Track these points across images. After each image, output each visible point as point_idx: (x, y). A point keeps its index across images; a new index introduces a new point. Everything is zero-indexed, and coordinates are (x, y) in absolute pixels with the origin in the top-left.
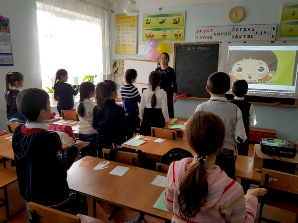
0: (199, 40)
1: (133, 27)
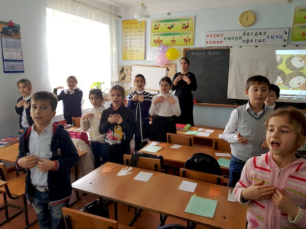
0: (209, 45)
1: (141, 32)
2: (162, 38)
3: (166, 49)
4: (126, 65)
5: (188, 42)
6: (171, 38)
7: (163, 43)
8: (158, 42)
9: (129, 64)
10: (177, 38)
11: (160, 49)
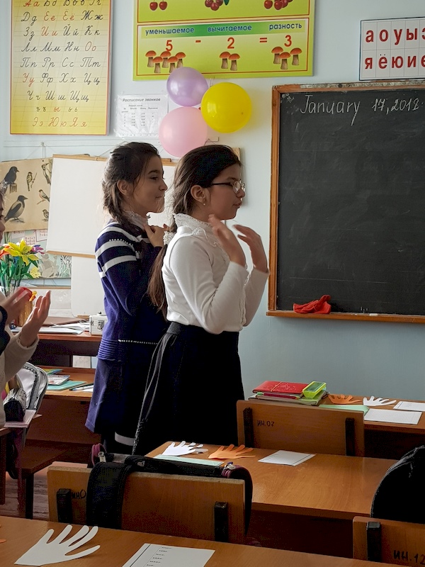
0: (376, 73)
1: (92, 22)
2: (181, 44)
3: (199, 88)
4: (26, 153)
5: (290, 59)
6: (218, 43)
7: (186, 62)
8: (164, 61)
9: (40, 154)
10: (244, 43)
11: (175, 87)
